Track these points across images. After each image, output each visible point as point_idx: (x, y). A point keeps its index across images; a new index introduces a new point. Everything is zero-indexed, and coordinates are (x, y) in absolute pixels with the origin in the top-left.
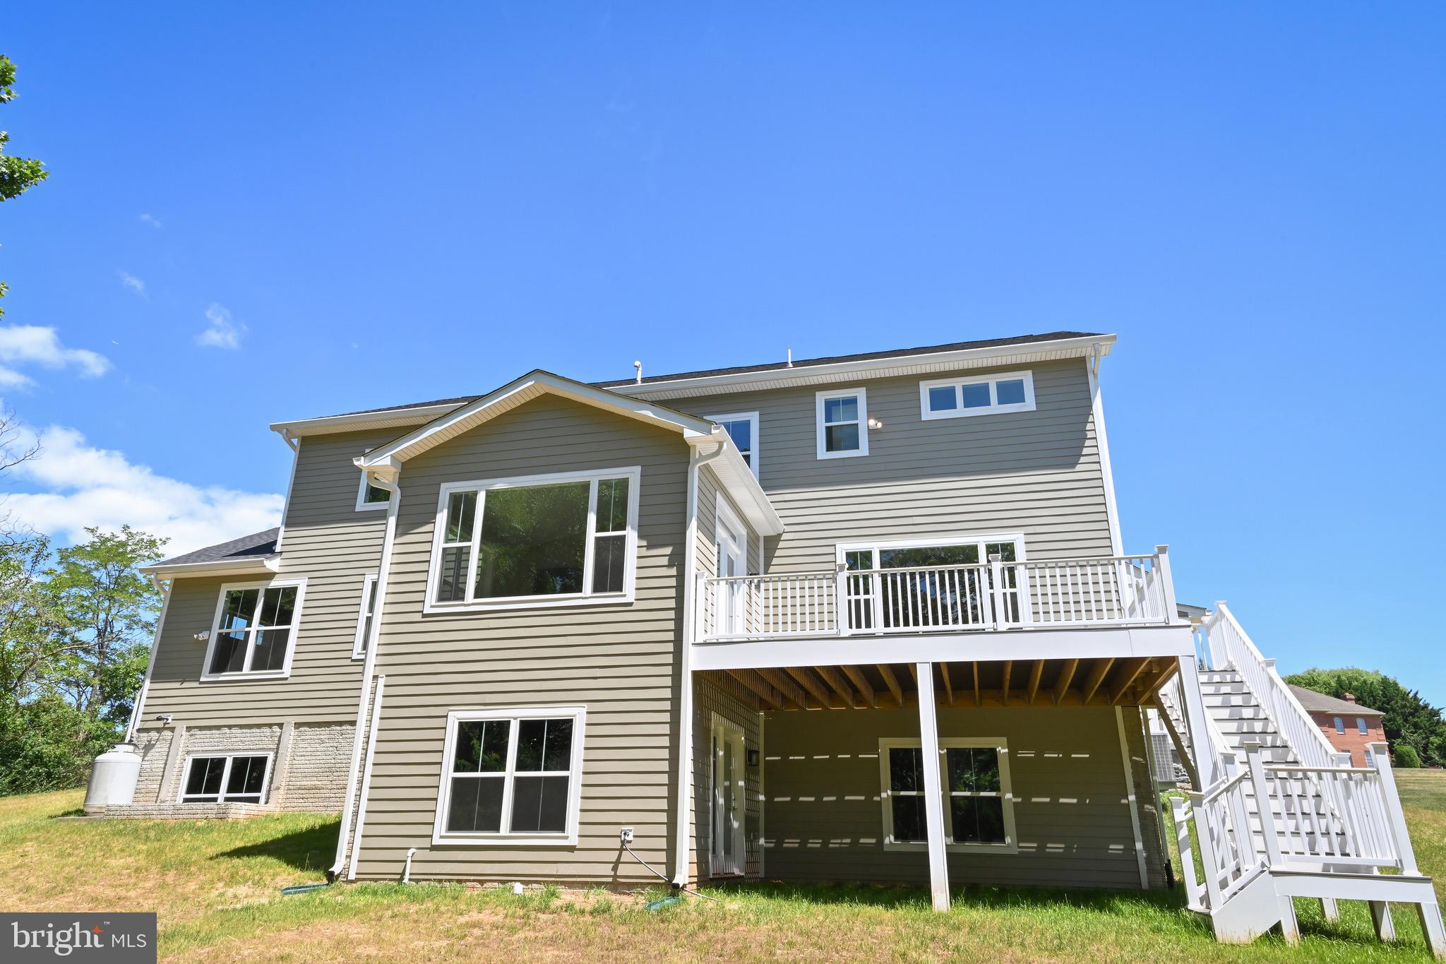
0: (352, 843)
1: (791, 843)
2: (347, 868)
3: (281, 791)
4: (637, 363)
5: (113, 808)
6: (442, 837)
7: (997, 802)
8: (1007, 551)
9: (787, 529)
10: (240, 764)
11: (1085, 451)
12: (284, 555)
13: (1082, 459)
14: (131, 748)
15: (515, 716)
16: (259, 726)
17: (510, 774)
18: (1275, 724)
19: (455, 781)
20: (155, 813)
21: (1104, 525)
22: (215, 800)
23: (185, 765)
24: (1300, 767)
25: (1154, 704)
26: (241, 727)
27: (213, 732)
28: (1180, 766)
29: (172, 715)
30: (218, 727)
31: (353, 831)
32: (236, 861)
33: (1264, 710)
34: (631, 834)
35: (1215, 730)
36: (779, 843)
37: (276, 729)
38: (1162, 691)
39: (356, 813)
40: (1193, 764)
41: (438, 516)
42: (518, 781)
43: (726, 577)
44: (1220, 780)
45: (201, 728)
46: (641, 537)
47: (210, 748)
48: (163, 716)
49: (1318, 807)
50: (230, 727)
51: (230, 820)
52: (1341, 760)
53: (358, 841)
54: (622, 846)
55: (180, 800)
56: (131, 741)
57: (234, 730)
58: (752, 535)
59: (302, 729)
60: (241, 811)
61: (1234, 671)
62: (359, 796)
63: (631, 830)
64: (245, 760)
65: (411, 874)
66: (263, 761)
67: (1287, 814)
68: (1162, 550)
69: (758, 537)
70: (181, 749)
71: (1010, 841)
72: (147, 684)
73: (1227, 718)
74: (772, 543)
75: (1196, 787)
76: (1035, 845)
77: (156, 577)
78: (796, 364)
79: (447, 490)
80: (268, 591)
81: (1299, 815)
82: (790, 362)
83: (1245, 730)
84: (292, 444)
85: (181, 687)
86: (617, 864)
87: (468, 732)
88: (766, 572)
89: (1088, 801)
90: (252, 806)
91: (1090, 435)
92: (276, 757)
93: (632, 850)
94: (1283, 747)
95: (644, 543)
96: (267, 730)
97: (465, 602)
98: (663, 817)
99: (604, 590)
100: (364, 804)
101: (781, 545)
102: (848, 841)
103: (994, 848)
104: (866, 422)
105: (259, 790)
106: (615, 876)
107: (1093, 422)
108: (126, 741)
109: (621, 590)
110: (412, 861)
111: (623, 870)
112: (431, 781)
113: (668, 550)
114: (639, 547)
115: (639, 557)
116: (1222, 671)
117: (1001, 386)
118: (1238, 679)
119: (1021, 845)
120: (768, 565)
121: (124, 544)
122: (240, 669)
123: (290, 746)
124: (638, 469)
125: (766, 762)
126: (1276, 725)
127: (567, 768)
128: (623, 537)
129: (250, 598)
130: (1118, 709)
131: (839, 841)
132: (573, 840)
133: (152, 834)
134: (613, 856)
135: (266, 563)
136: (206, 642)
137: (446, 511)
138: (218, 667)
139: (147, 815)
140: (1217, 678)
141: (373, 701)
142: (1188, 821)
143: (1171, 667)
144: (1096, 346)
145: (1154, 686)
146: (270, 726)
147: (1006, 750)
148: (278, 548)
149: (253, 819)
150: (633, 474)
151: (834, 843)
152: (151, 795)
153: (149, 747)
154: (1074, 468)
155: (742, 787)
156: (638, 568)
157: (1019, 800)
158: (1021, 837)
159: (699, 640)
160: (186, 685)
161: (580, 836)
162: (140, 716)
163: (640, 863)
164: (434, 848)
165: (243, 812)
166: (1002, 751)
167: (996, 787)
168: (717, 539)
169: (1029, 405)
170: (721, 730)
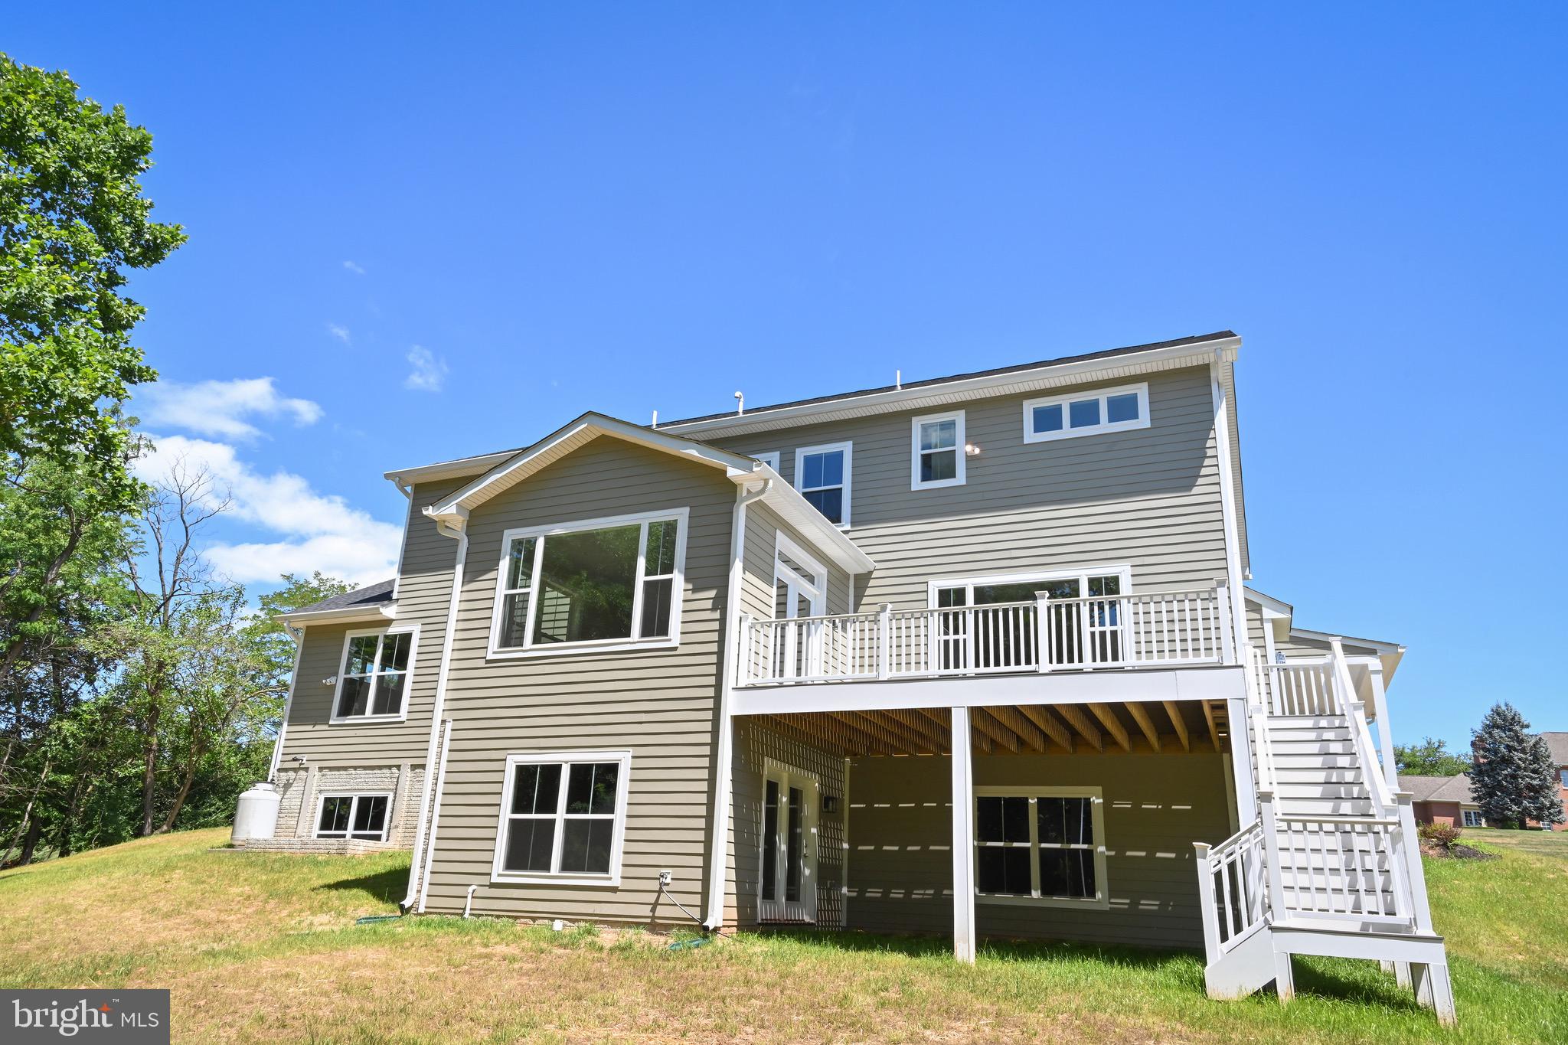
0: (421, 879)
1: (874, 893)
2: (417, 902)
3: (400, 830)
4: (738, 394)
5: (251, 842)
6: (499, 875)
7: (1089, 855)
8: (1111, 585)
9: (878, 566)
10: (364, 802)
11: (1204, 471)
12: (401, 602)
13: (1200, 481)
14: (270, 786)
15: (566, 759)
16: (380, 767)
17: (561, 816)
19: (513, 822)
20: (286, 847)
21: (1221, 555)
22: (344, 836)
23: (318, 803)
26: (365, 768)
27: (342, 772)
29: (306, 755)
30: (345, 768)
31: (423, 867)
32: (334, 893)
34: (669, 877)
36: (862, 892)
37: (394, 770)
39: (425, 851)
41: (501, 563)
42: (568, 822)
43: (796, 618)
45: (331, 769)
46: (687, 580)
47: (339, 788)
48: (298, 757)
49: (1381, 864)
50: (355, 768)
51: (348, 855)
53: (427, 877)
54: (661, 888)
55: (314, 836)
56: (272, 780)
57: (359, 771)
58: (834, 572)
59: (418, 771)
60: (362, 847)
61: (1343, 715)
62: (428, 834)
63: (669, 873)
64: (369, 799)
65: (471, 909)
66: (384, 800)
69: (847, 576)
70: (314, 788)
71: (1100, 896)
72: (285, 725)
73: (1320, 766)
74: (862, 580)
76: (1128, 901)
77: (288, 625)
78: (903, 386)
79: (510, 536)
80: (386, 637)
82: (898, 384)
83: (1333, 780)
84: (405, 493)
85: (314, 729)
86: (655, 905)
87: (525, 773)
88: (855, 611)
89: (1187, 856)
90: (371, 843)
91: (1210, 452)
92: (395, 797)
93: (668, 892)
94: (1365, 798)
95: (690, 586)
96: (386, 771)
97: (523, 648)
98: (699, 861)
99: (652, 635)
100: (433, 843)
101: (872, 583)
102: (931, 892)
103: (1084, 903)
104: (965, 449)
105: (381, 829)
106: (653, 917)
107: (1215, 438)
108: (269, 780)
109: (666, 634)
110: (473, 897)
111: (661, 911)
112: (490, 822)
113: (712, 593)
114: (685, 590)
115: (685, 601)
117: (1112, 403)
119: (1112, 900)
120: (857, 605)
121: (317, 591)
122: (363, 713)
123: (407, 787)
124: (686, 510)
125: (851, 809)
127: (612, 811)
128: (670, 581)
129: (372, 643)
131: (922, 892)
132: (617, 882)
133: (277, 866)
134: (652, 898)
135: (382, 610)
136: (333, 687)
137: (508, 558)
138: (345, 711)
139: (280, 848)
141: (441, 745)
144: (1218, 351)
146: (390, 767)
147: (1101, 801)
148: (395, 596)
149: (370, 856)
150: (681, 516)
151: (917, 894)
152: (290, 830)
153: (287, 786)
154: (1190, 490)
155: (814, 834)
156: (684, 612)
157: (1113, 853)
158: (1113, 893)
159: (741, 685)
160: (318, 727)
161: (623, 878)
162: (280, 757)
163: (676, 905)
164: (493, 885)
165: (362, 848)
166: (1097, 801)
167: (1088, 839)
168: (778, 580)
169: (1143, 421)
170: (785, 777)
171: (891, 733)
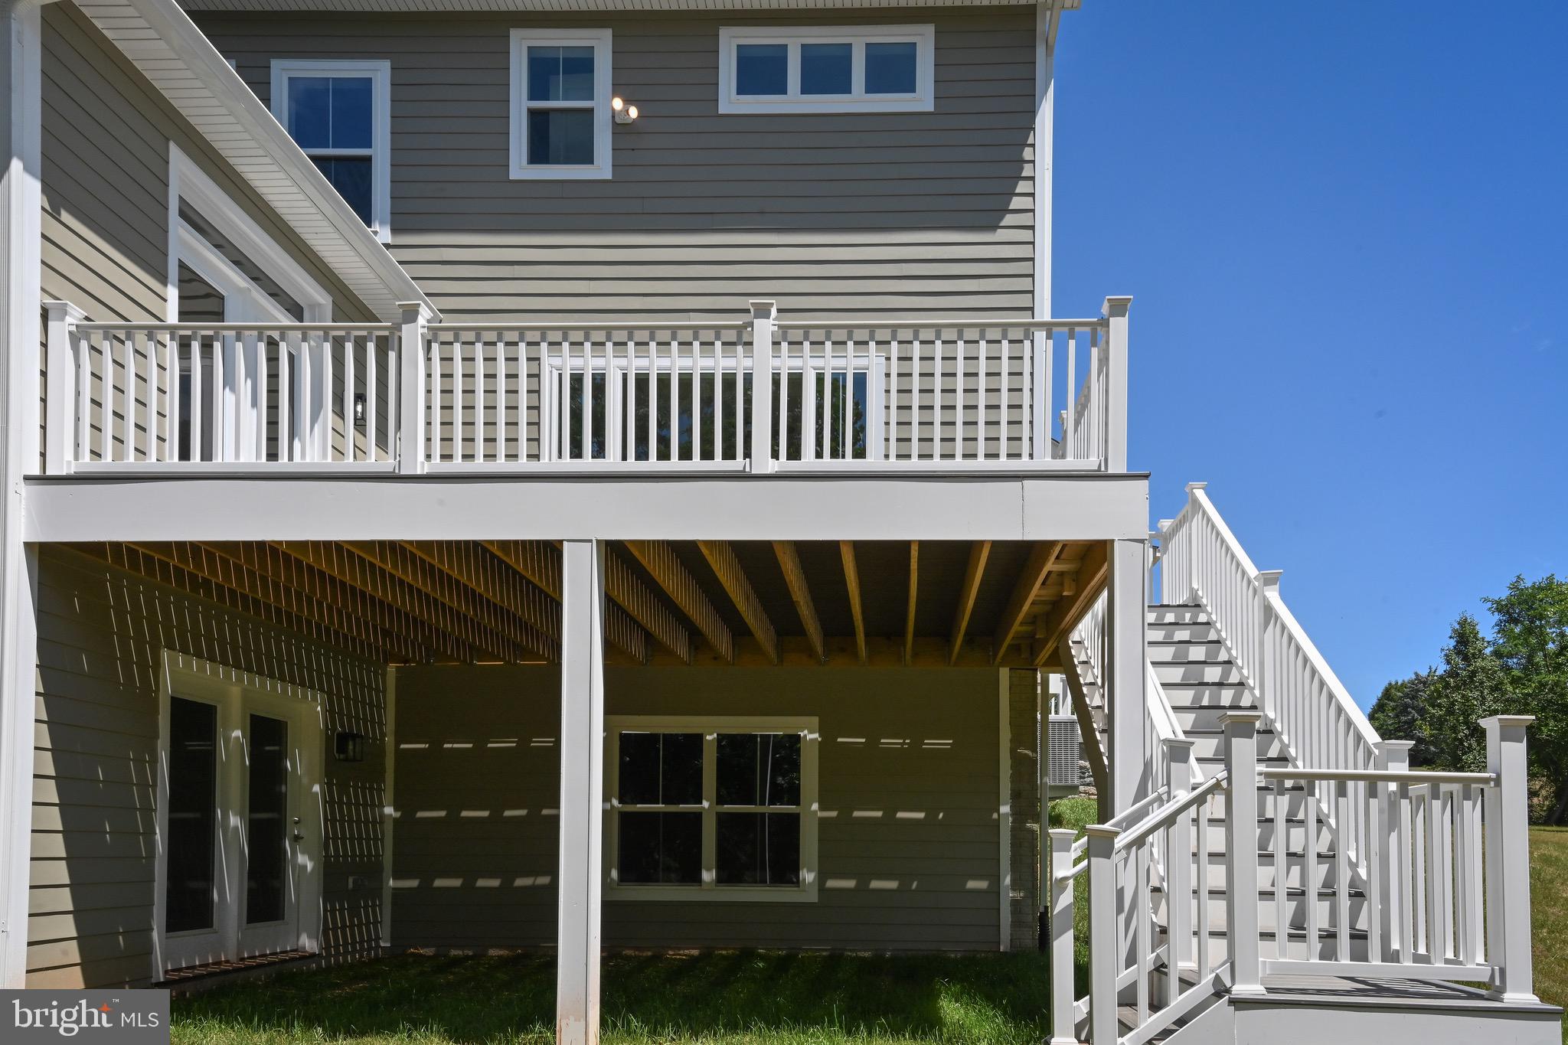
7: (793, 820)
9: (446, 320)
13: (1009, 219)
18: (1257, 692)
24: (1290, 769)
25: (1061, 666)
28: (1087, 764)
33: (1240, 669)
35: (1158, 702)
38: (1075, 636)
40: (1106, 762)
44: (1151, 796)
52: (1392, 756)
61: (1198, 606)
67: (1260, 856)
68: (1118, 309)
71: (807, 880)
75: (1105, 811)
76: (850, 884)
81: (1281, 858)
83: (1205, 702)
89: (941, 815)
103: (780, 893)
104: (610, 107)
116: (1179, 606)
117: (875, 56)
118: (1202, 618)
119: (825, 884)
125: (400, 752)
126: (1258, 695)
130: (1004, 673)
140: (1170, 617)
142: (1076, 877)
143: (1096, 579)
145: (1063, 626)
147: (816, 735)
157: (831, 814)
158: (826, 872)
166: (811, 736)
167: (793, 794)
168: (182, 266)
169: (922, 99)
170: (235, 692)
171: (458, 616)
